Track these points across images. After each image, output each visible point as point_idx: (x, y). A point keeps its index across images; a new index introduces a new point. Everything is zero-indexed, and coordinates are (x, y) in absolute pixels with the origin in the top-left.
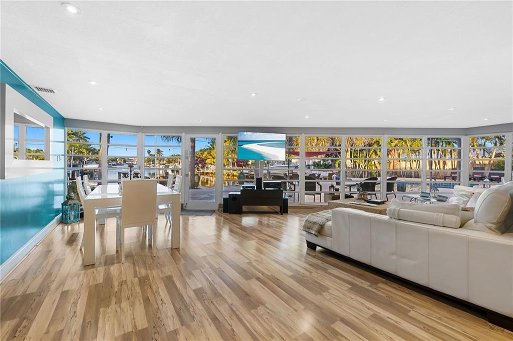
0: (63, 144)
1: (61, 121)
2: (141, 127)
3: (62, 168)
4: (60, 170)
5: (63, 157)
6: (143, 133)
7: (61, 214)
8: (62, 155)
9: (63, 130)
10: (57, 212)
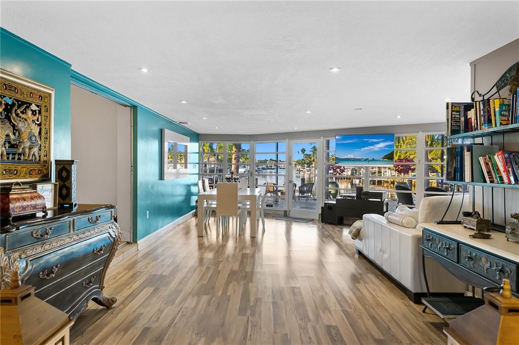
0: (198, 154)
1: (196, 137)
2: (252, 135)
3: (197, 174)
4: (195, 175)
5: (198, 165)
6: (254, 141)
7: (195, 210)
8: (197, 163)
9: (198, 144)
10: (192, 208)
